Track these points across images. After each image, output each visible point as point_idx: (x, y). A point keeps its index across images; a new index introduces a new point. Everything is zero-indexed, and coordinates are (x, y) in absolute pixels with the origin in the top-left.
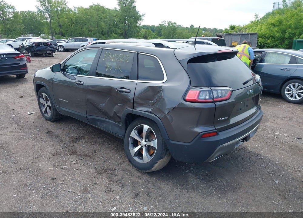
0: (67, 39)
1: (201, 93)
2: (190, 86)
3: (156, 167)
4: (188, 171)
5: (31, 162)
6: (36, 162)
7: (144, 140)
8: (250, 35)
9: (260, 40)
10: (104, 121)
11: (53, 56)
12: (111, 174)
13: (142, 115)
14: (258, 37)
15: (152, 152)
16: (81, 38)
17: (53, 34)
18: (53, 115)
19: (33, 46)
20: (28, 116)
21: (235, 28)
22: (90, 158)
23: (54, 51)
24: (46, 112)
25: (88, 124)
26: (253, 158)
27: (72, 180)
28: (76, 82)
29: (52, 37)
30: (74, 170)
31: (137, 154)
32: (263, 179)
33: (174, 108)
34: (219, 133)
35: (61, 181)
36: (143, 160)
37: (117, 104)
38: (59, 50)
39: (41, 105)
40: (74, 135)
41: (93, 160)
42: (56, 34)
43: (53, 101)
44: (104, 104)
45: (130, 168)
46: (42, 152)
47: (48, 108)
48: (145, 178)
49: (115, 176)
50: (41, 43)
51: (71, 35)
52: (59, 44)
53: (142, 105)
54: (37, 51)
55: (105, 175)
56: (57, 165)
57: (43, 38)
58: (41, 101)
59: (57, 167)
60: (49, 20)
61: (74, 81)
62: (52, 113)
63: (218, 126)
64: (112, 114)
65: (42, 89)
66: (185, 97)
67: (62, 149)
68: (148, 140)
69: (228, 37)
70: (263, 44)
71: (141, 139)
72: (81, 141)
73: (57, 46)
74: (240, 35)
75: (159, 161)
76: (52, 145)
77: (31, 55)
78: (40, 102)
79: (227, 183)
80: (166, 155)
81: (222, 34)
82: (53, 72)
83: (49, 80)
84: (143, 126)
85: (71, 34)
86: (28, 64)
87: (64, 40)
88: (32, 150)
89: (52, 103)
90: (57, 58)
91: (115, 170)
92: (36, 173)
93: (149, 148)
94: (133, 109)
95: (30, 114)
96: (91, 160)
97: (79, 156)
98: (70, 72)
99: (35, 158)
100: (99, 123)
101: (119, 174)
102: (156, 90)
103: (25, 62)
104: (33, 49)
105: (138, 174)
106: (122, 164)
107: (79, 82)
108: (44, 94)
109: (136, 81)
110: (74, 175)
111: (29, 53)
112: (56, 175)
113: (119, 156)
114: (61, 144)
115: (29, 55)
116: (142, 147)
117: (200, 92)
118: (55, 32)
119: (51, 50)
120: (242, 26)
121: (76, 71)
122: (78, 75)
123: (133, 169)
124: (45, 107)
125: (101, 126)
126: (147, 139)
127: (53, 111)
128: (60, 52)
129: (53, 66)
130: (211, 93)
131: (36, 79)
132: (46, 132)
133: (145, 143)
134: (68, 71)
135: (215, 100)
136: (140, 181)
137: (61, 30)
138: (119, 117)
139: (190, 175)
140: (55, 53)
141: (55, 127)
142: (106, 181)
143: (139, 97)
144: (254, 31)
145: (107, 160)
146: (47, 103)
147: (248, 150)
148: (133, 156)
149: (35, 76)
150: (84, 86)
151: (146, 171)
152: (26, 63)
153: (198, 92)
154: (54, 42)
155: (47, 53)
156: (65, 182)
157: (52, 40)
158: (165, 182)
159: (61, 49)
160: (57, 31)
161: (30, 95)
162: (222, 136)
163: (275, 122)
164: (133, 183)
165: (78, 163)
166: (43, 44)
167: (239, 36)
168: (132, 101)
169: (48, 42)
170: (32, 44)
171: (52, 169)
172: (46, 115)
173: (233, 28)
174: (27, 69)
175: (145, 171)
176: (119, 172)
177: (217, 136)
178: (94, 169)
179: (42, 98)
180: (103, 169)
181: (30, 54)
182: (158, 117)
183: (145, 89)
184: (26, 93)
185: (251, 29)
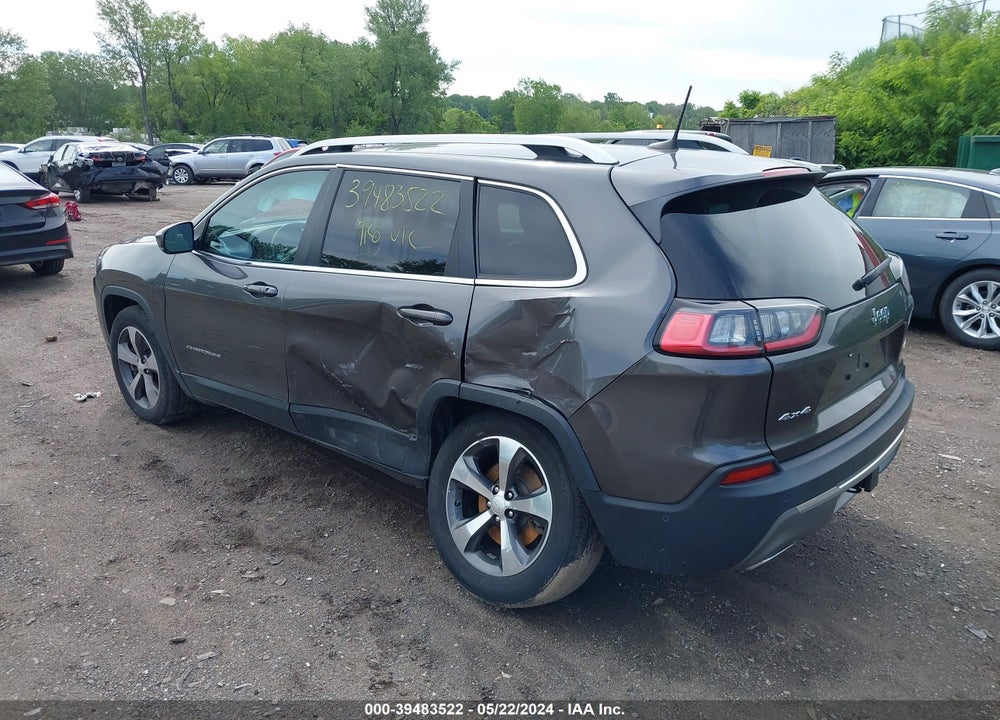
0: (201, 141)
1: (719, 321)
2: (675, 296)
3: (550, 592)
4: (659, 600)
5: (91, 578)
6: (112, 579)
7: (501, 493)
8: (810, 123)
9: (846, 138)
10: (350, 426)
11: (155, 200)
12: (386, 616)
13: (498, 404)
14: (839, 130)
15: (532, 535)
16: (250, 138)
17: (154, 125)
18: (167, 405)
19: (86, 168)
20: (77, 407)
21: (758, 100)
22: (306, 558)
23: (159, 183)
24: (141, 391)
25: (295, 436)
26: (880, 548)
27: (246, 643)
28: (250, 287)
29: (151, 138)
30: (252, 604)
31: (476, 542)
32: (932, 627)
33: (619, 379)
34: (785, 467)
35: (205, 650)
36: (501, 567)
37: (401, 364)
38: (175, 180)
39: (121, 369)
40: (244, 473)
41: (316, 567)
42: (163, 125)
43: (166, 355)
44: (353, 365)
45: (453, 593)
46: (132, 538)
47: (148, 379)
48: (509, 632)
49: (401, 625)
50: (116, 155)
51: (213, 130)
52: (174, 159)
53: (496, 367)
54: (100, 182)
55: (364, 621)
56: (186, 587)
57: (121, 139)
58: (124, 353)
59: (188, 597)
60: (140, 79)
61: (241, 284)
62: (163, 397)
63: (779, 442)
64: (381, 401)
65: (127, 311)
66: (660, 338)
67: (204, 526)
68: (518, 493)
69: (739, 131)
70: (855, 153)
71: (489, 487)
72: (270, 494)
73: (168, 165)
74: (780, 125)
75: (563, 570)
76: (168, 511)
77: (81, 195)
78: (121, 356)
79: (805, 642)
80: (586, 546)
81: (722, 120)
82: (166, 251)
83: (151, 282)
84: (498, 440)
85: (215, 127)
86: (71, 226)
87: (191, 144)
88: (95, 533)
89: (161, 361)
90: (168, 206)
91: (399, 601)
92: (112, 620)
93: (521, 523)
94: (463, 380)
95: (85, 400)
96: (309, 564)
97: (265, 551)
98: (227, 250)
99: (105, 560)
100: (333, 432)
101: (416, 619)
102: (550, 313)
103: (63, 220)
104: (89, 176)
105: (482, 614)
106: (420, 580)
107: (263, 288)
108: (132, 331)
109: (471, 281)
110: (253, 626)
111: (73, 188)
112: (186, 625)
113: (408, 548)
114: (200, 509)
115: (73, 198)
116: (495, 516)
117: (716, 317)
118: (161, 119)
119: (148, 180)
120: (781, 95)
121: (246, 248)
122: (254, 263)
123: (464, 595)
124: (138, 376)
125: (343, 441)
126: (513, 490)
127: (168, 389)
128: (178, 184)
129: (166, 232)
130: (755, 322)
131: (103, 277)
132: (142, 463)
133: (508, 504)
134: (220, 250)
135: (770, 346)
136: (492, 643)
137: (181, 112)
138: (407, 409)
139: (671, 615)
140: (160, 190)
141: (172, 445)
142: (369, 646)
143: (481, 339)
144: (824, 111)
145: (367, 564)
146: (143, 363)
147: (857, 519)
148: (462, 552)
149: (99, 267)
150: (278, 299)
151: (514, 606)
152: (65, 224)
153: (708, 318)
154: (160, 151)
155: (136, 188)
156: (221, 654)
157: (151, 147)
158: (585, 645)
159: (182, 177)
160: (168, 116)
161: (81, 334)
162: (795, 474)
163: (934, 415)
164: (469, 650)
165: (263, 578)
166: (120, 159)
167: (774, 126)
168: (457, 355)
169: (137, 151)
170: (83, 159)
171: (171, 601)
172: (142, 403)
173: (751, 101)
174: (68, 244)
175: (508, 606)
176: (414, 611)
177: (777, 478)
178: (324, 597)
179: (126, 344)
180: (356, 600)
181: (78, 194)
182: (558, 410)
183: (508, 308)
184: (68, 326)
185: (813, 106)
